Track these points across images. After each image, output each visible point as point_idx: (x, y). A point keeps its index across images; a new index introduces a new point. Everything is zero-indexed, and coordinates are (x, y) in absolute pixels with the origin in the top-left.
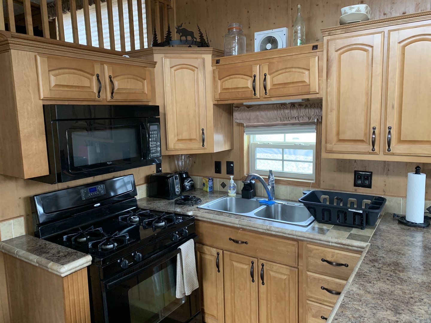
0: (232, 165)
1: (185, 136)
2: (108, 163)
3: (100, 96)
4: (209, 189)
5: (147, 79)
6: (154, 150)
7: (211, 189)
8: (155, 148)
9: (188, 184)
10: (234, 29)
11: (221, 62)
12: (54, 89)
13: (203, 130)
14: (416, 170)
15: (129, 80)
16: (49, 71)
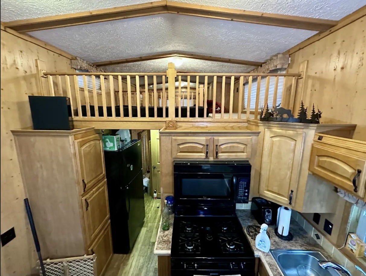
0: (330, 226)
3: (207, 156)
8: (243, 193)
13: (292, 191)
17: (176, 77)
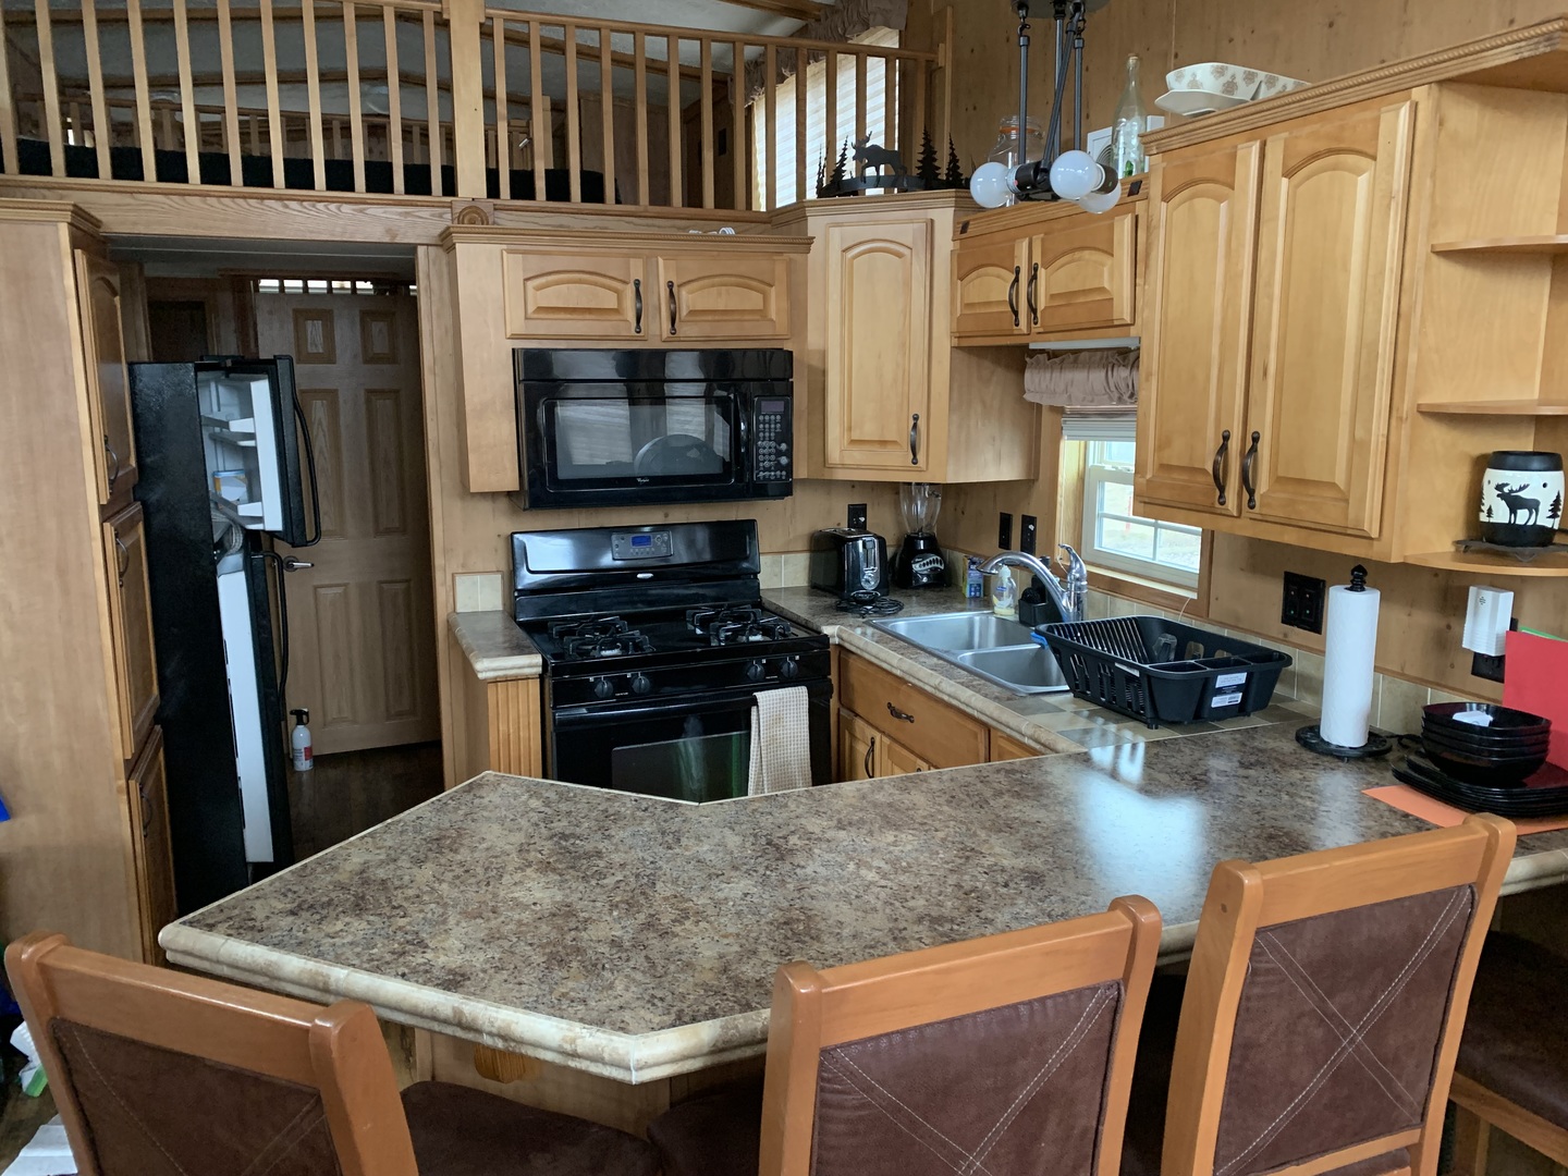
0: (1032, 527)
1: (869, 431)
2: (639, 480)
3: (640, 328)
4: (971, 591)
5: (776, 283)
6: (770, 461)
7: (975, 592)
8: (773, 457)
9: (923, 568)
10: (1014, 132)
11: (971, 230)
12: (536, 316)
13: (916, 418)
14: (1352, 578)
15: (724, 288)
16: (526, 280)
17: (483, 20)
